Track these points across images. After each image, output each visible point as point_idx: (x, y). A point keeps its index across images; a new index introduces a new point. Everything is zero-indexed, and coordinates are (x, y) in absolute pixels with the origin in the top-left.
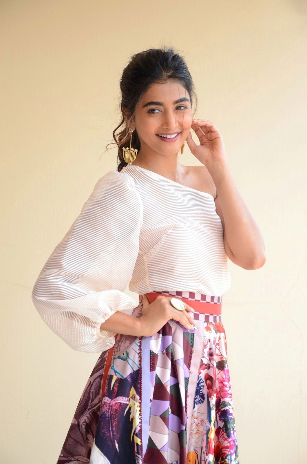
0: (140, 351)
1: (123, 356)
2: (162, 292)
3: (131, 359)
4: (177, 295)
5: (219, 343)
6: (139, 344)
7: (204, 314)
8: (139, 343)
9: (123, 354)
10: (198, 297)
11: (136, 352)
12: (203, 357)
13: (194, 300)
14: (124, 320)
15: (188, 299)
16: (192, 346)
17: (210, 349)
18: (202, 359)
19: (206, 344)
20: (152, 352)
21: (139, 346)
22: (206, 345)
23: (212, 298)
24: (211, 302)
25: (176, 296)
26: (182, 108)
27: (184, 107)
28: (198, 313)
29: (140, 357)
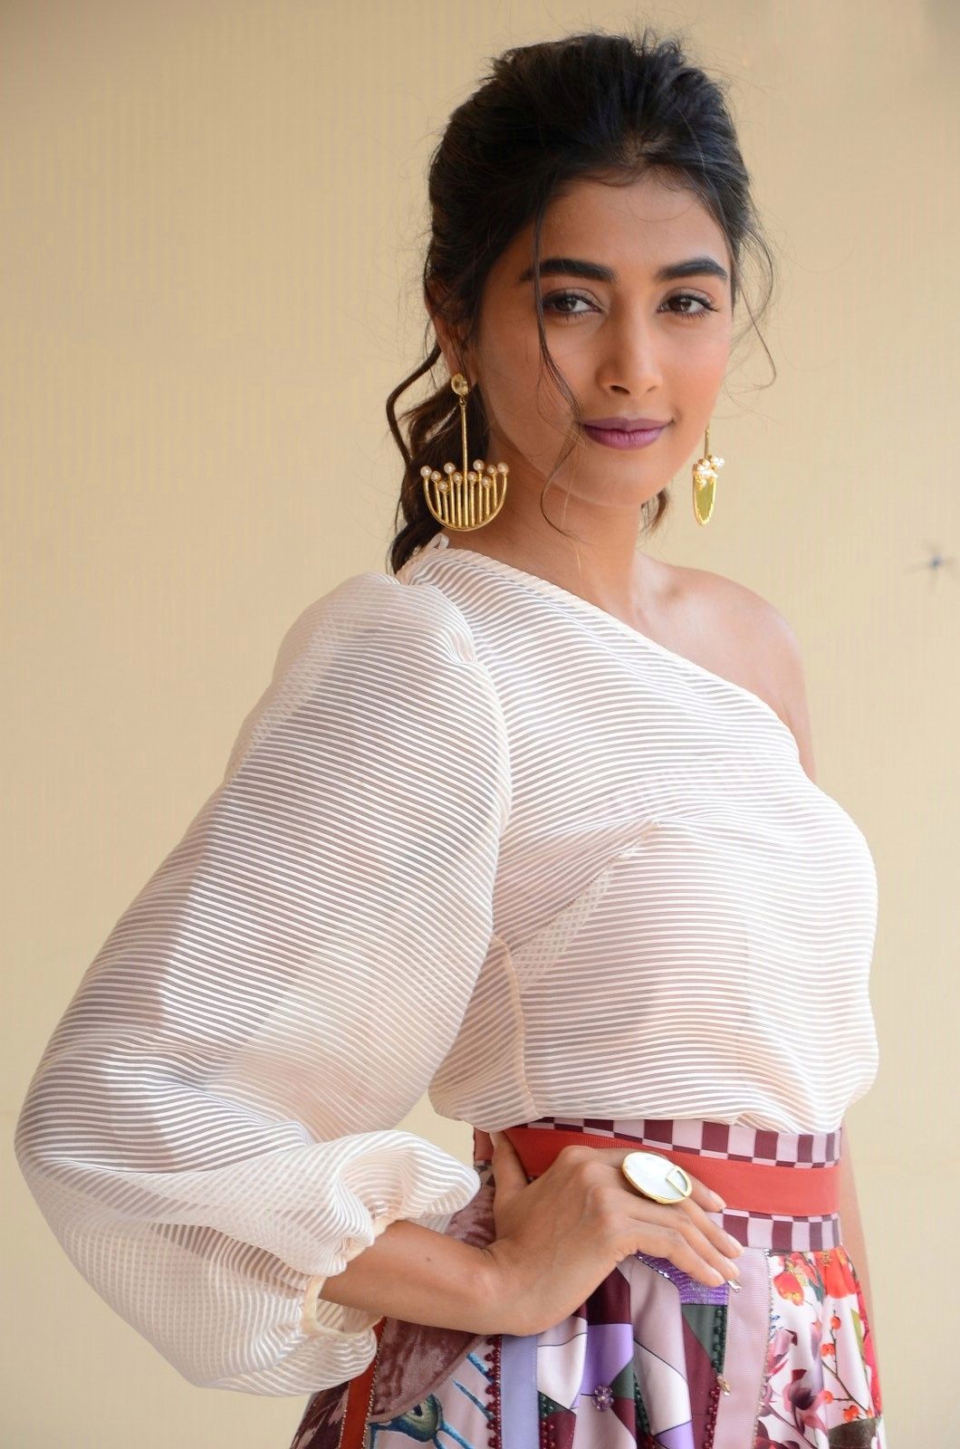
0: (491, 1398)
1: (416, 1417)
2: (581, 1124)
3: (450, 1434)
4: (647, 1136)
5: (834, 1345)
6: (487, 1366)
7: (768, 1216)
8: (487, 1358)
9: (418, 1411)
10: (741, 1144)
11: (475, 1400)
12: (768, 1411)
13: (723, 1156)
14: (429, 1260)
15: (696, 1152)
16: (717, 1365)
17: (799, 1374)
18: (761, 1419)
19: (778, 1352)
20: (549, 1401)
21: (487, 1374)
22: (780, 1357)
23: (805, 1143)
24: (799, 1160)
25: (646, 1142)
26: (695, 306)
27: (701, 301)
28: (745, 1214)
29: (494, 1424)
